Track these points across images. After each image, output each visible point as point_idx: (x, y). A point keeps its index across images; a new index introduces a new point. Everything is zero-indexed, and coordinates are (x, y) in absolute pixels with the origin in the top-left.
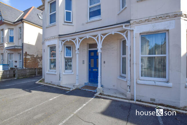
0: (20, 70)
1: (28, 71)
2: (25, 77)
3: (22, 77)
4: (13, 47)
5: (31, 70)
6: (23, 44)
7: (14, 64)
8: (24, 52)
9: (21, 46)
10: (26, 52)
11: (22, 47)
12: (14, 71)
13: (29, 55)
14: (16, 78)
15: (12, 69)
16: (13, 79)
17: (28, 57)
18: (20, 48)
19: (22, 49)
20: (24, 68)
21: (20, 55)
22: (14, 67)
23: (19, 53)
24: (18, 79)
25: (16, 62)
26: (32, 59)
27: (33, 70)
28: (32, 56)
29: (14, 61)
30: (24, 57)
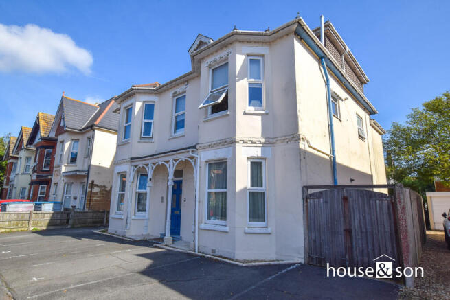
0: (77, 212)
1: (90, 215)
2: (84, 225)
3: (79, 226)
4: (74, 173)
5: (95, 215)
6: (89, 166)
7: (72, 203)
8: (90, 182)
9: (87, 169)
10: (93, 181)
11: (88, 171)
12: (68, 214)
13: (97, 186)
14: (69, 227)
15: (66, 209)
16: (64, 227)
17: (96, 190)
18: (83, 173)
19: (88, 176)
20: (86, 209)
21: (84, 185)
22: (71, 207)
23: (82, 183)
24: (73, 227)
25: (75, 198)
26: (103, 194)
27: (99, 214)
28: (103, 188)
29: (72, 198)
30: (89, 190)
